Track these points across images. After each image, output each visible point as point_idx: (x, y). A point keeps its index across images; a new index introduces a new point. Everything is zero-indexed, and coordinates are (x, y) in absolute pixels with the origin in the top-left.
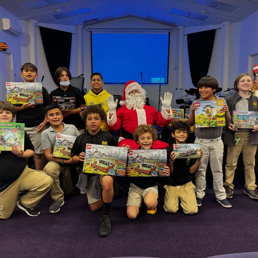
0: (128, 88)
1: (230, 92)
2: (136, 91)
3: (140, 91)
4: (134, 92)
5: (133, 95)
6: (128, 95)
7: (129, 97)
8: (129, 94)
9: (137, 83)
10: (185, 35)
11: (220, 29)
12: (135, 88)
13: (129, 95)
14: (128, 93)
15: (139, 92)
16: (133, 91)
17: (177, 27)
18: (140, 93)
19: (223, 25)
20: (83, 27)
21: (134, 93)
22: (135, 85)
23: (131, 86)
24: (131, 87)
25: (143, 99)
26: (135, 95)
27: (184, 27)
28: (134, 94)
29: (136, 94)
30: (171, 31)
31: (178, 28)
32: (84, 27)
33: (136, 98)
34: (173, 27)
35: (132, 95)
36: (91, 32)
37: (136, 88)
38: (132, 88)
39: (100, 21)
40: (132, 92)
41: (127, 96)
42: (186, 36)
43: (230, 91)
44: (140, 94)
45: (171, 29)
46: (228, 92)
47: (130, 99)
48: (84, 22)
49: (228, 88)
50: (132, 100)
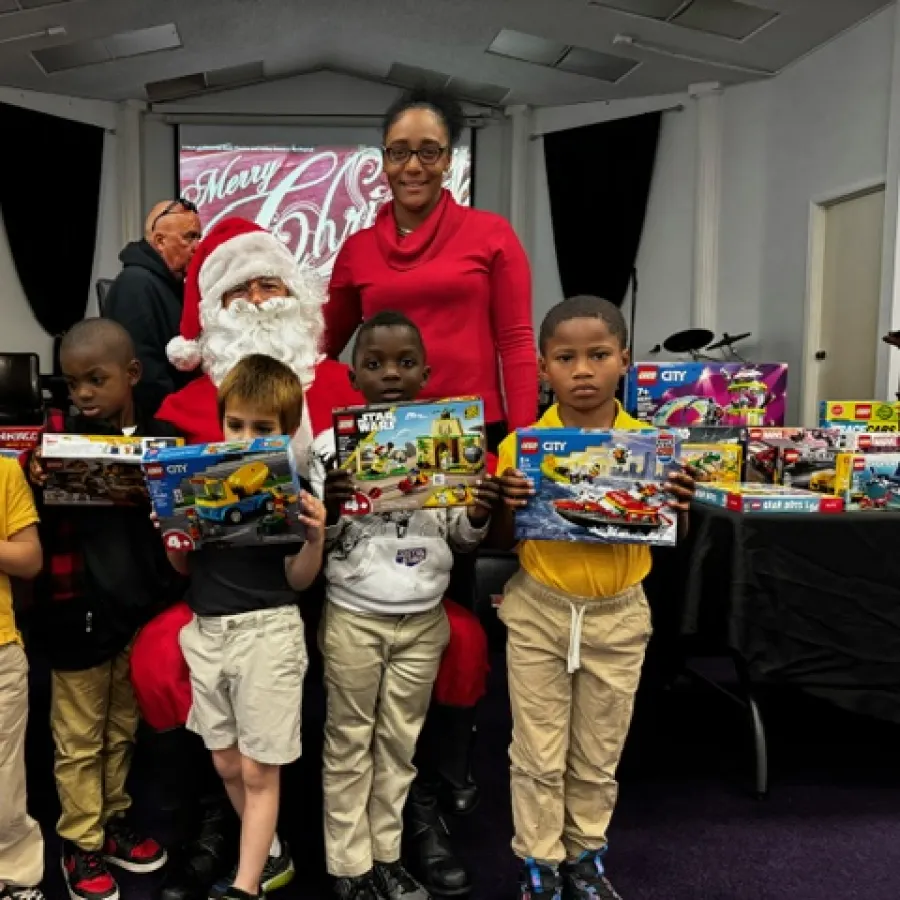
0: (218, 266)
1: (732, 350)
2: (267, 285)
3: (290, 283)
4: (254, 286)
5: (251, 306)
6: (220, 303)
7: (225, 317)
8: (226, 298)
10: (534, 138)
11: (680, 108)
12: (258, 265)
13: (225, 305)
14: (220, 294)
15: (283, 291)
16: (249, 283)
17: (502, 109)
18: (288, 293)
19: (693, 96)
20: (144, 107)
21: (256, 297)
22: (258, 249)
23: (233, 254)
24: (236, 261)
25: (311, 332)
26: (260, 310)
27: (532, 107)
28: (257, 304)
29: (265, 305)
30: (479, 122)
31: (508, 112)
32: (150, 106)
33: (266, 325)
34: (488, 111)
35: (241, 308)
36: (176, 127)
37: (268, 267)
38: (243, 263)
39: (210, 86)
40: (243, 289)
41: (209, 310)
42: (541, 142)
43: (734, 345)
44: (290, 302)
45: (481, 116)
46: (725, 348)
47: (229, 335)
48: (150, 87)
49: (726, 335)
50: (245, 337)
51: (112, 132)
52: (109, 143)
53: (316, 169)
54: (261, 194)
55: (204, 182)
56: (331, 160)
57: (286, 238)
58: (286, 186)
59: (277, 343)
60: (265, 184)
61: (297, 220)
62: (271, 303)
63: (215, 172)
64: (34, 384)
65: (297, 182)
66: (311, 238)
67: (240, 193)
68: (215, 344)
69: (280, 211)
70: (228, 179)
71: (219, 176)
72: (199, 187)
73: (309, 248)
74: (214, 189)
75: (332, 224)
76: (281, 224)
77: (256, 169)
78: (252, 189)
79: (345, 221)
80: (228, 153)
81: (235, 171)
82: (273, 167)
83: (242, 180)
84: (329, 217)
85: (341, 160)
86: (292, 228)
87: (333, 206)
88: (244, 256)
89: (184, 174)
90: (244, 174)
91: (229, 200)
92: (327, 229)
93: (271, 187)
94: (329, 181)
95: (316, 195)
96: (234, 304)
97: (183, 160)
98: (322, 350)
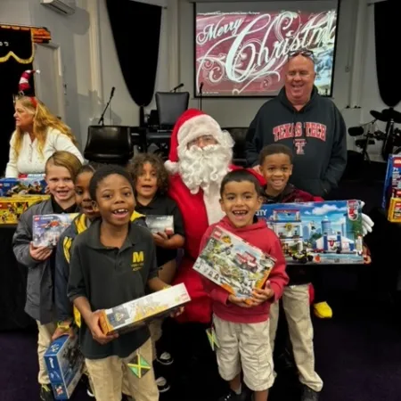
0: (185, 130)
2: (207, 139)
3: (216, 138)
4: (201, 140)
5: (199, 149)
6: (186, 148)
7: (188, 154)
8: (188, 145)
9: (208, 118)
12: (202, 130)
13: (188, 148)
15: (214, 142)
16: (198, 138)
18: (216, 142)
21: (201, 144)
22: (202, 122)
23: (191, 126)
24: (193, 129)
26: (203, 150)
28: (202, 148)
29: (205, 148)
33: (206, 157)
35: (195, 150)
36: (194, 4)
37: (207, 130)
38: (196, 129)
40: (195, 141)
41: (182, 150)
44: (216, 147)
47: (190, 161)
50: (196, 162)
51: (166, 8)
52: (164, 14)
53: (260, 23)
54: (234, 35)
55: (207, 30)
56: (267, 18)
57: (244, 56)
58: (245, 31)
59: (211, 165)
60: (236, 31)
61: (250, 47)
62: (209, 147)
63: (212, 25)
64: (129, 141)
65: (251, 29)
66: (257, 56)
67: (224, 35)
68: (184, 165)
69: (242, 43)
70: (218, 29)
71: (214, 27)
72: (205, 33)
73: (256, 61)
74: (212, 34)
75: (267, 49)
76: (242, 49)
77: (231, 24)
78: (229, 33)
79: (273, 48)
80: (219, 16)
81: (222, 25)
82: (240, 22)
83: (225, 29)
84: (266, 45)
85: (273, 18)
86: (248, 51)
87: (267, 40)
88: (196, 126)
89: (198, 26)
90: (226, 26)
91: (219, 39)
92: (265, 51)
93: (239, 32)
94: (266, 28)
95: (260, 35)
96: (192, 148)
97: (198, 20)
98: (231, 167)
